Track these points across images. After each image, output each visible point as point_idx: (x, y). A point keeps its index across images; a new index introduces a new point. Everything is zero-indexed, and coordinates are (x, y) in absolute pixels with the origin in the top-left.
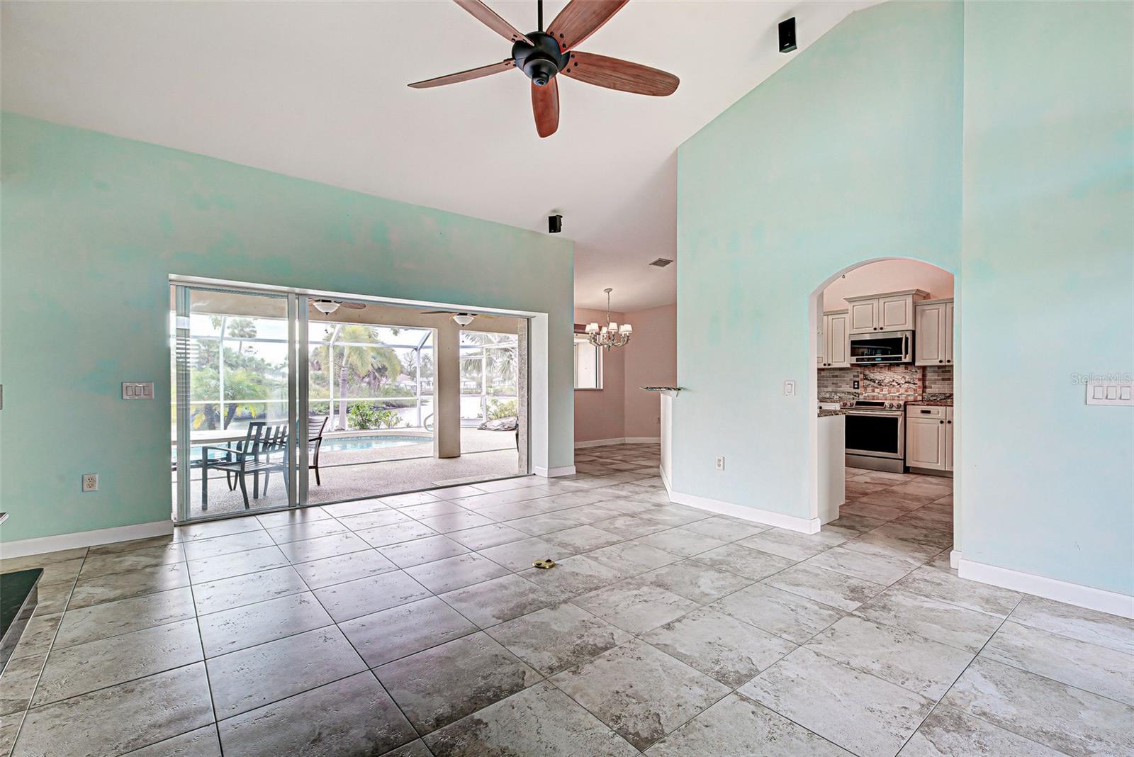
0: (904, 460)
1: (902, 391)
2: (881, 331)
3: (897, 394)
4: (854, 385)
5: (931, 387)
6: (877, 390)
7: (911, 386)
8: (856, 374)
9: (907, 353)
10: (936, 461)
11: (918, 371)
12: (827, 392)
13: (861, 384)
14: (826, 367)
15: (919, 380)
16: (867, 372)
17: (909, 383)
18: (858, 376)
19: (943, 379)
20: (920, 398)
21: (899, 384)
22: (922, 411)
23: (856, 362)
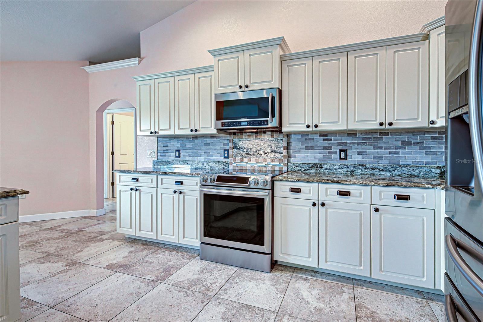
0: (272, 254)
1: (269, 161)
2: (246, 89)
3: (264, 163)
4: (224, 154)
5: (295, 157)
6: (245, 160)
7: (277, 155)
8: (226, 142)
9: (273, 116)
10: (307, 256)
11: (284, 139)
12: (200, 162)
13: (231, 152)
14: (193, 133)
15: (285, 148)
16: (236, 140)
17: (275, 151)
18: (227, 145)
19: (307, 148)
20: (285, 169)
21: (265, 154)
22: (292, 188)
23: (222, 126)
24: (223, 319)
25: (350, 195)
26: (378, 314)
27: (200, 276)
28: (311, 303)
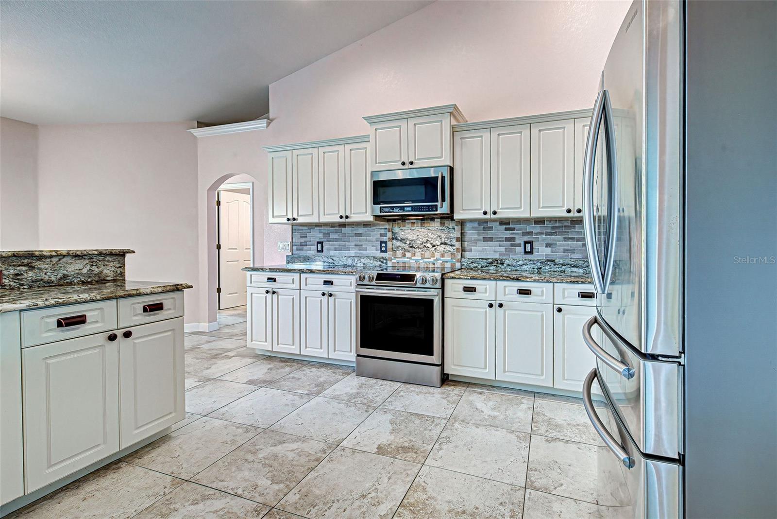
0: (442, 365)
1: (438, 255)
2: (411, 166)
3: (432, 259)
4: (381, 247)
5: (471, 251)
6: (408, 255)
7: (448, 248)
8: (383, 231)
9: (443, 200)
10: (483, 367)
11: (456, 227)
12: (349, 257)
13: (389, 245)
14: (343, 220)
15: (457, 240)
16: (396, 229)
17: (445, 244)
18: (385, 235)
19: (485, 240)
20: (458, 265)
21: (434, 246)
22: (465, 287)
23: (381, 212)
24: (391, 424)
25: (531, 294)
26: (555, 420)
27: (359, 390)
28: (486, 412)
